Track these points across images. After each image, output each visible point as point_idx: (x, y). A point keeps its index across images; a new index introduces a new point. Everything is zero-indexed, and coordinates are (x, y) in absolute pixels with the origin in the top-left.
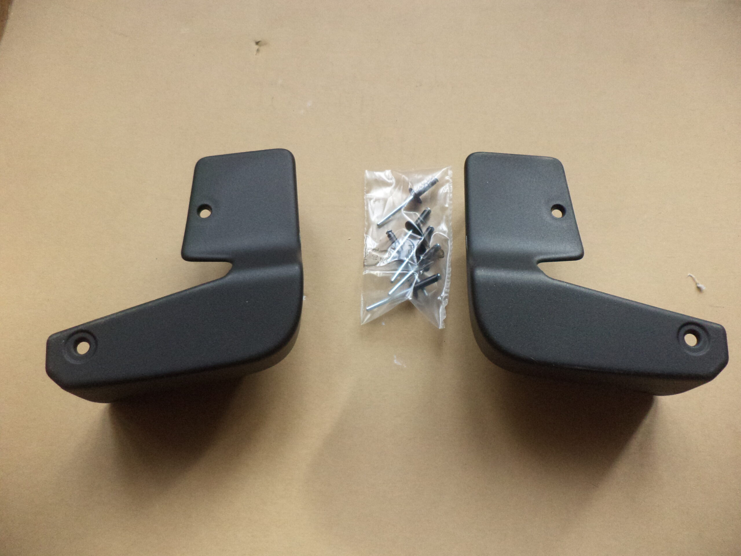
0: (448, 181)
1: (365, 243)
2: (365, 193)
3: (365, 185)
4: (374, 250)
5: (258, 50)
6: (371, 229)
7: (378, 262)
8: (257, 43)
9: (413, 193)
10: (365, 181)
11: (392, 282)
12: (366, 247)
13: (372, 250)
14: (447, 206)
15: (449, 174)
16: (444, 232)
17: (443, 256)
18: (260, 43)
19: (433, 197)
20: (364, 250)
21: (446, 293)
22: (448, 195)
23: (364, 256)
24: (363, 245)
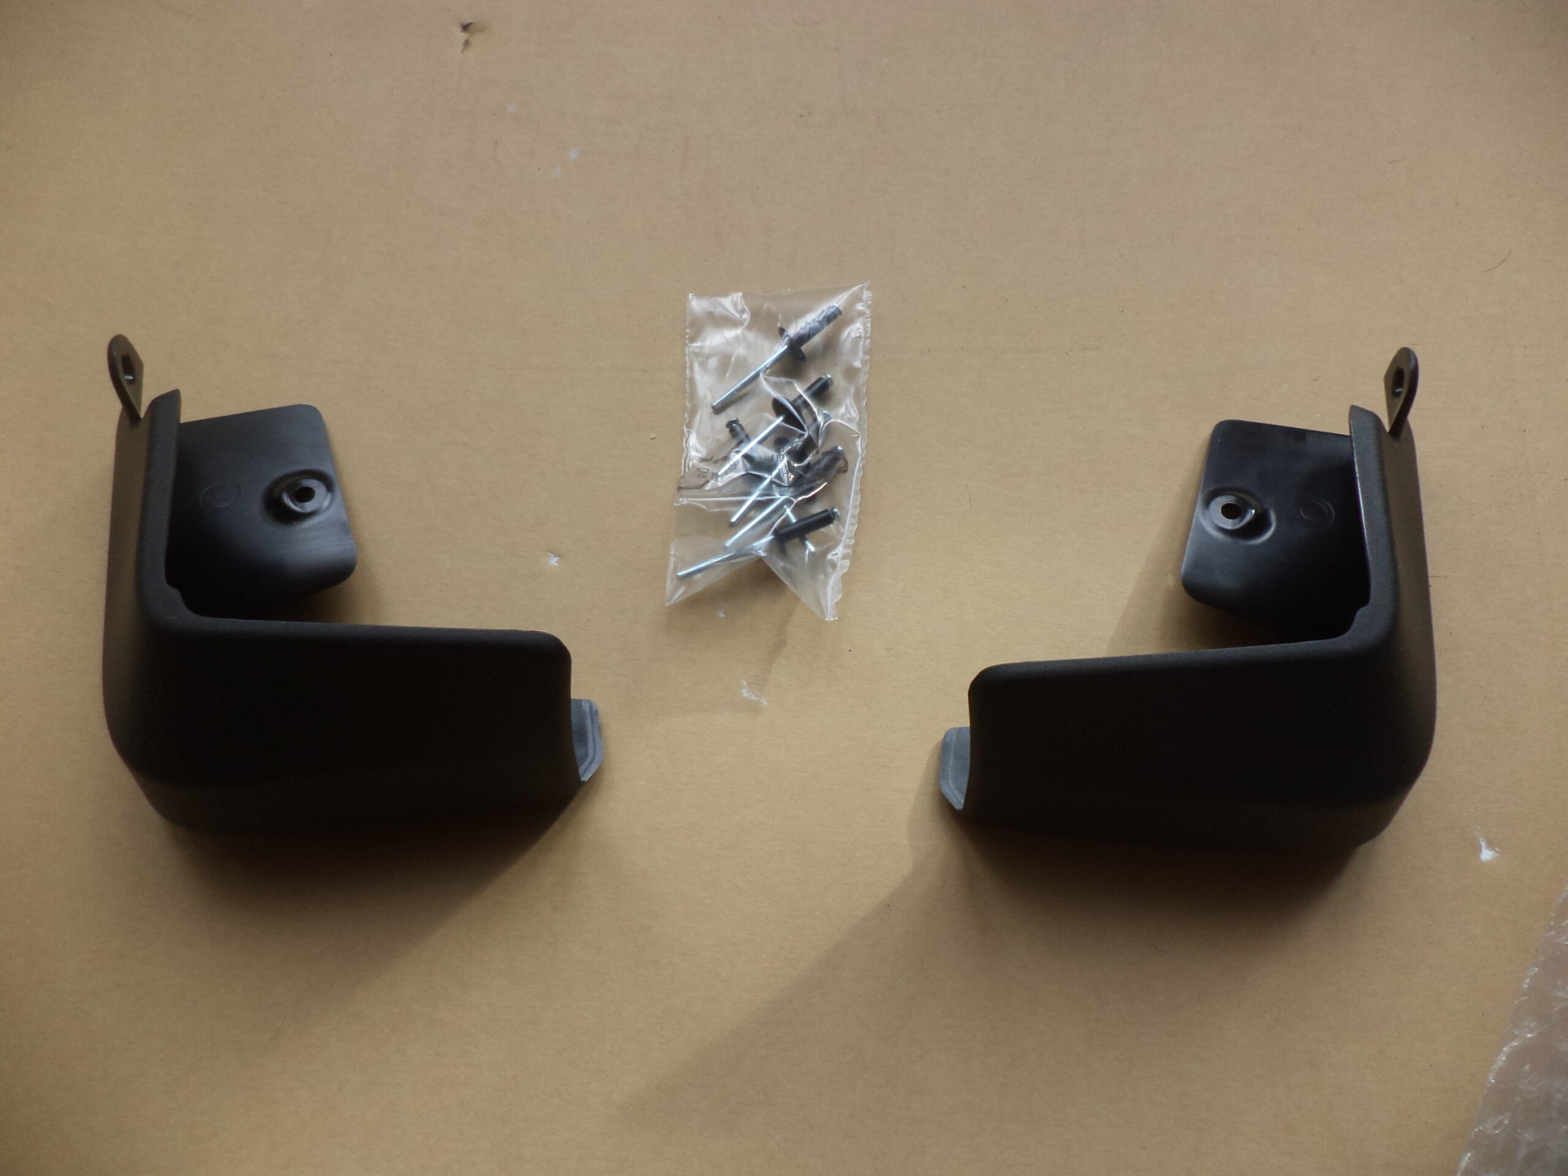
0: (861, 314)
1: (684, 447)
2: (687, 341)
3: (688, 324)
4: (703, 460)
5: (467, 43)
6: (698, 418)
7: (708, 482)
8: (465, 28)
9: (787, 339)
10: (688, 317)
11: (732, 525)
12: (687, 455)
13: (699, 461)
14: (857, 364)
15: (864, 298)
16: (850, 420)
17: (845, 469)
18: (471, 28)
19: (830, 346)
20: (683, 461)
21: (846, 547)
22: (861, 343)
23: (683, 473)
24: (681, 450)
